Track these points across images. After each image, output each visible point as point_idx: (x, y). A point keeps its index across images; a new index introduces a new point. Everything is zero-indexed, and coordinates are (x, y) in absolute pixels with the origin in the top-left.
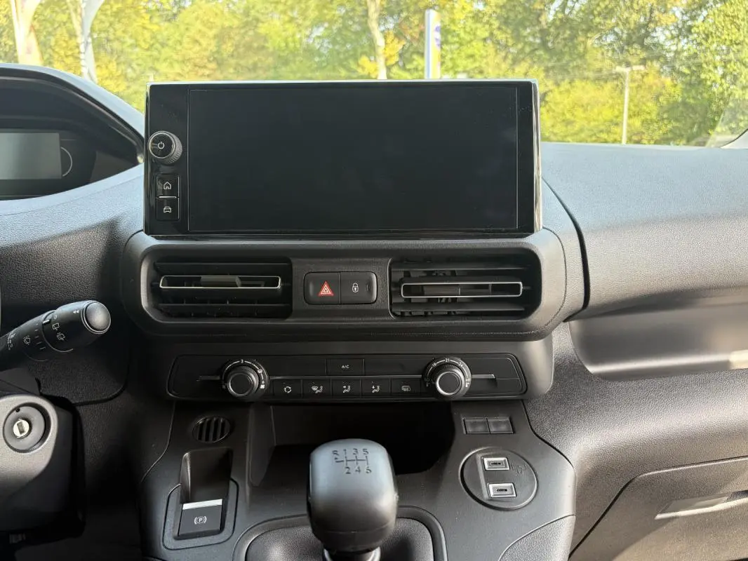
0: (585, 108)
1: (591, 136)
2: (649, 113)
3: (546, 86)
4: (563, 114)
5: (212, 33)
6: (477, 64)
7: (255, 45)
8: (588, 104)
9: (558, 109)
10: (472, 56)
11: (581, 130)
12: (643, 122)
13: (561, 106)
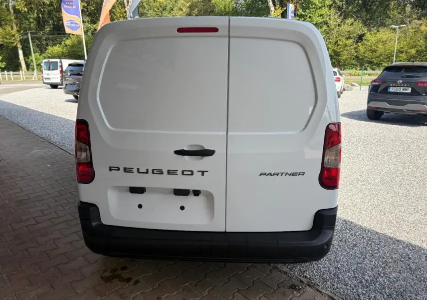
0: (384, 43)
1: (387, 59)
2: (420, 46)
3: (363, 31)
4: (371, 46)
5: (188, 5)
6: (325, 19)
7: (209, 10)
8: (386, 41)
9: (369, 44)
10: (321, 15)
11: (381, 55)
12: (417, 51)
13: (370, 42)
